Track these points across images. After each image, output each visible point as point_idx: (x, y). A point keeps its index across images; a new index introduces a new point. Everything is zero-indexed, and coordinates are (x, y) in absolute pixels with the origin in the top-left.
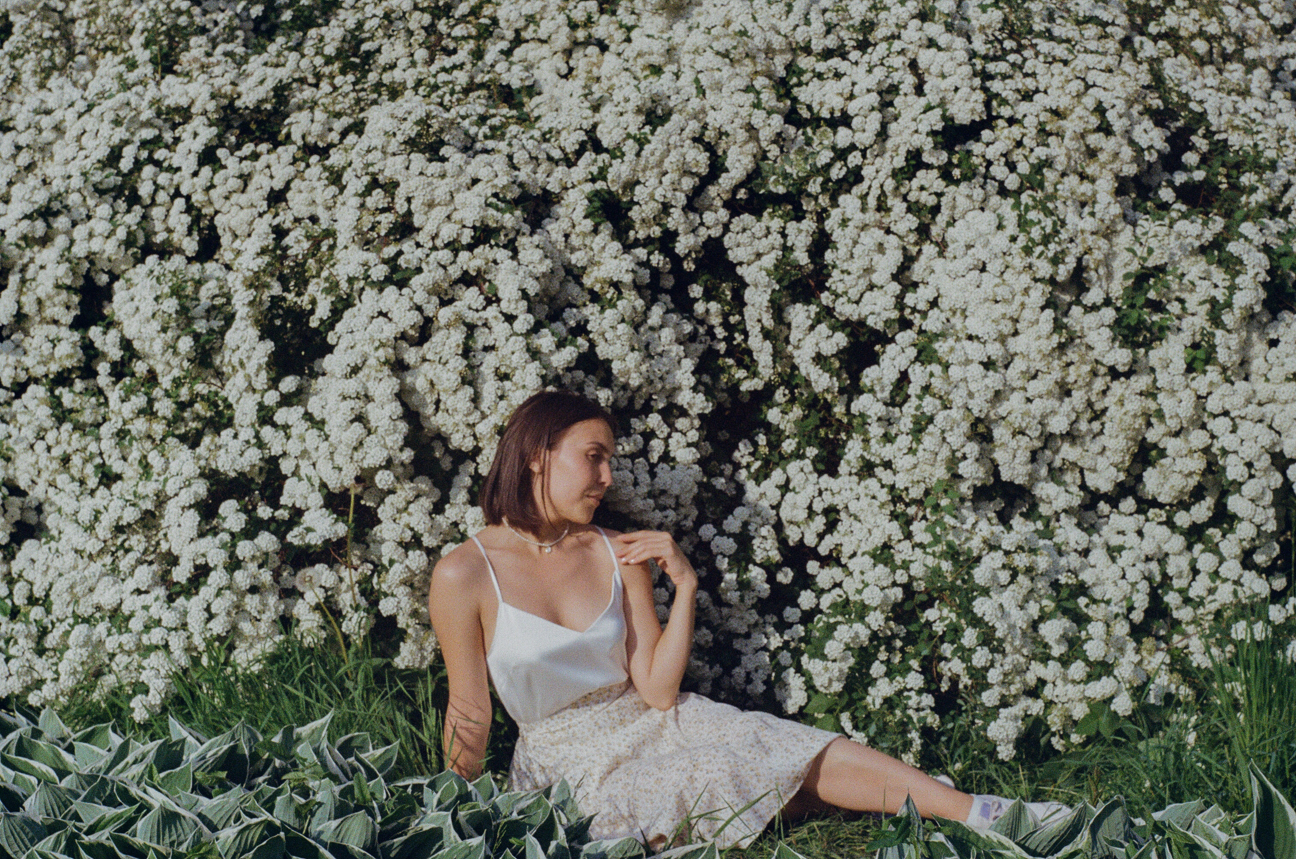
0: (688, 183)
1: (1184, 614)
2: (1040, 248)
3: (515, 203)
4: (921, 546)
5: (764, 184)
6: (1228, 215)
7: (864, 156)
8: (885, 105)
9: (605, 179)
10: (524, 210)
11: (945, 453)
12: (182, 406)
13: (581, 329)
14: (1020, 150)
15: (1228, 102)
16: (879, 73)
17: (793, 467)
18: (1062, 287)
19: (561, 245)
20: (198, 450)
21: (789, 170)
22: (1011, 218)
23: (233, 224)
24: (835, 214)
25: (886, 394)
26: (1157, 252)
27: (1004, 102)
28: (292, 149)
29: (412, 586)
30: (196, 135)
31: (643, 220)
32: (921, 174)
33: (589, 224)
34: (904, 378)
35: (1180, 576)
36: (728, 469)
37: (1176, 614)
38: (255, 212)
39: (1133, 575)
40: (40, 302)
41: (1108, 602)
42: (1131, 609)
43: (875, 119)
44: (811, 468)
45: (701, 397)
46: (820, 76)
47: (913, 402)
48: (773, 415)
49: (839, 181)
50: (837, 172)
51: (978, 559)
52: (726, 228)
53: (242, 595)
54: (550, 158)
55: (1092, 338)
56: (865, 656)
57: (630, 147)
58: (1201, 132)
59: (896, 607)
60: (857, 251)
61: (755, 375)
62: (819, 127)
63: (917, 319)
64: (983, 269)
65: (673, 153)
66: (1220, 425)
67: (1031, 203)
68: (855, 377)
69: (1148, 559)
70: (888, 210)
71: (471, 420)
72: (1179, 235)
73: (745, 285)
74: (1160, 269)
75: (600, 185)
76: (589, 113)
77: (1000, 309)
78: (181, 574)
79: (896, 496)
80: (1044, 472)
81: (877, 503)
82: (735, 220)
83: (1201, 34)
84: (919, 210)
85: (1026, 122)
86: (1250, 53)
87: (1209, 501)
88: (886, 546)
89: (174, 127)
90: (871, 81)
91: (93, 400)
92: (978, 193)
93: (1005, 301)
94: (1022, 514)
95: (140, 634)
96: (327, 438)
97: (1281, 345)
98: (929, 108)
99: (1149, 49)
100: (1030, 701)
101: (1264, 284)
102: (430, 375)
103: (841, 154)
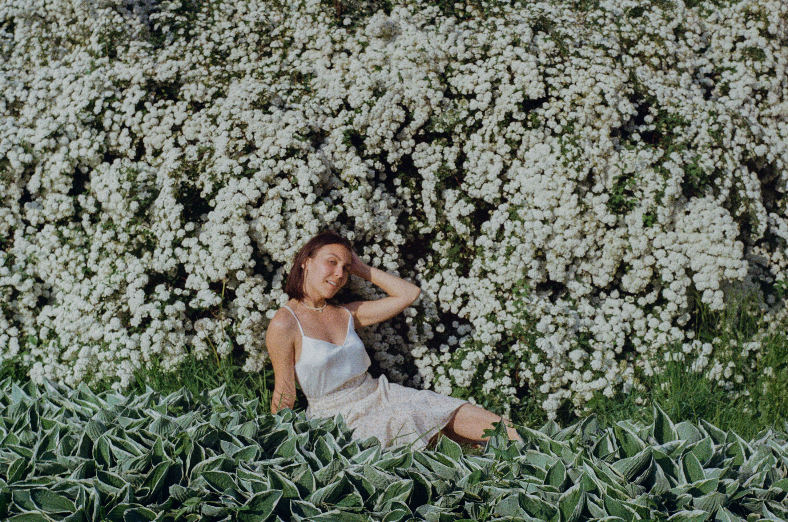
0: (394, 126)
1: (642, 349)
2: (571, 163)
3: (307, 136)
4: (511, 313)
5: (432, 128)
6: (666, 148)
7: (484, 114)
8: (494, 89)
9: (352, 124)
10: (311, 140)
11: (521, 265)
12: (132, 237)
13: (339, 201)
14: (562, 114)
15: (668, 90)
16: (491, 72)
17: (446, 273)
18: (583, 183)
19: (330, 158)
20: (142, 259)
21: (445, 120)
22: (557, 148)
23: (153, 142)
24: (469, 144)
25: (494, 236)
26: (629, 166)
27: (554, 89)
28: (186, 103)
29: (252, 329)
30: (134, 95)
31: (371, 145)
32: (512, 124)
33: (344, 147)
34: (502, 228)
35: (640, 330)
36: (412, 273)
37: (638, 349)
38: (164, 136)
39: (617, 329)
40: (51, 181)
41: (604, 342)
42: (615, 346)
43: (489, 95)
44: (455, 273)
45: (400, 236)
46: (462, 72)
47: (507, 239)
48: (436, 246)
49: (471, 127)
50: (470, 122)
51: (539, 320)
52: (413, 149)
53: (167, 333)
54: (324, 113)
55: (597, 209)
56: (482, 368)
57: (365, 107)
58: (654, 105)
59: (498, 344)
60: (479, 163)
61: (427, 225)
62: (461, 99)
63: (509, 197)
64: (543, 173)
65: (387, 111)
66: (660, 254)
67: (567, 140)
68: (478, 227)
69: (624, 321)
70: (496, 142)
71: (284, 247)
72: (640, 158)
73: (422, 179)
74: (631, 175)
75: (349, 127)
76: (344, 90)
77: (551, 193)
78: (135, 322)
79: (498, 287)
80: (572, 276)
81: (488, 291)
82: (418, 145)
83: (656, 54)
84: (511, 142)
85: (565, 99)
86: (680, 65)
87: (655, 293)
88: (493, 313)
89: (122, 90)
90: (487, 76)
91: (80, 233)
92: (541, 135)
93: (553, 189)
94: (562, 298)
95: (115, 352)
96: (210, 254)
97: (691, 214)
98: (516, 91)
99: (629, 62)
100: (564, 391)
101: (681, 184)
102: (264, 223)
103: (472, 113)
